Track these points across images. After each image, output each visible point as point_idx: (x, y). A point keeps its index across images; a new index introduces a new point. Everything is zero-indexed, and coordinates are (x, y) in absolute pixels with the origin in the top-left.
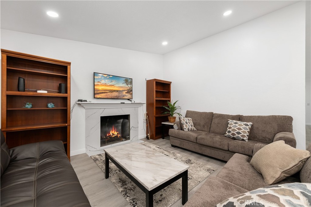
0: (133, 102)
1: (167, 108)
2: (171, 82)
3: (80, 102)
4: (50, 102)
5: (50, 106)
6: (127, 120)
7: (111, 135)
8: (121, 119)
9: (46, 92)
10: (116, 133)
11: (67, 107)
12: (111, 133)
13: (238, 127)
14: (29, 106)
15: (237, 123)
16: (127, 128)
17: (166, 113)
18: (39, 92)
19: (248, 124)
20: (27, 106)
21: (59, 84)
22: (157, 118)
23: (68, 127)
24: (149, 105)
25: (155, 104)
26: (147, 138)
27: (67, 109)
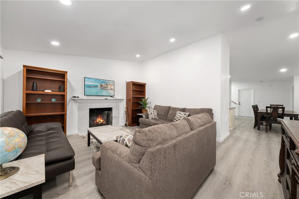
0: (115, 98)
1: (141, 103)
2: (146, 84)
3: (74, 98)
4: (53, 98)
5: (53, 100)
6: (110, 112)
7: (98, 122)
8: (107, 111)
9: (50, 91)
10: (102, 121)
11: (64, 101)
12: (98, 121)
13: (180, 115)
14: (39, 100)
15: (180, 113)
16: (111, 118)
17: (140, 107)
18: (46, 91)
19: (186, 113)
20: (38, 100)
21: (60, 86)
22: (133, 110)
23: (65, 115)
24: (128, 101)
25: (131, 100)
26: (126, 125)
27: (64, 103)
